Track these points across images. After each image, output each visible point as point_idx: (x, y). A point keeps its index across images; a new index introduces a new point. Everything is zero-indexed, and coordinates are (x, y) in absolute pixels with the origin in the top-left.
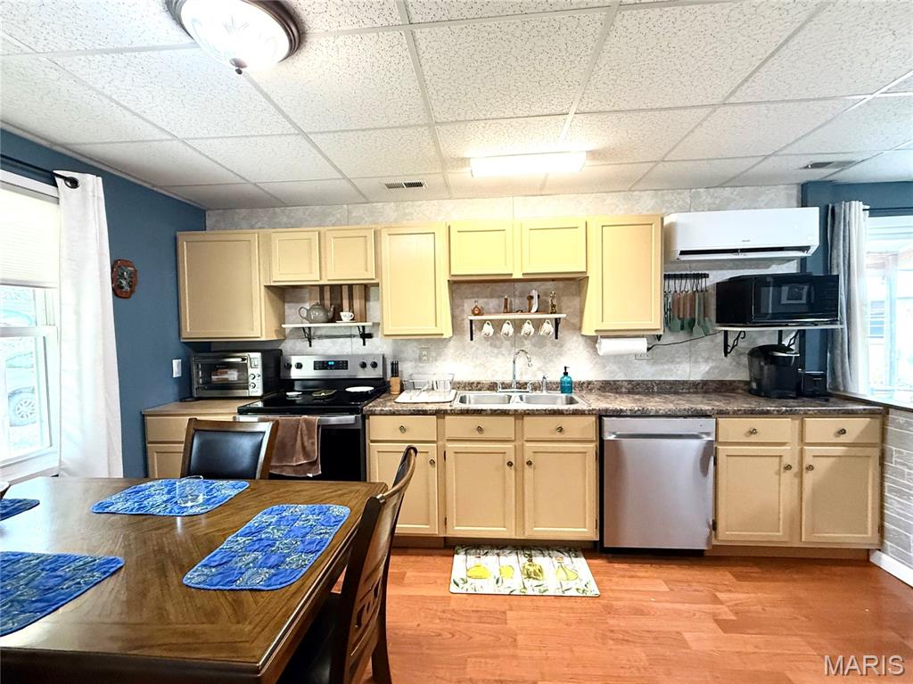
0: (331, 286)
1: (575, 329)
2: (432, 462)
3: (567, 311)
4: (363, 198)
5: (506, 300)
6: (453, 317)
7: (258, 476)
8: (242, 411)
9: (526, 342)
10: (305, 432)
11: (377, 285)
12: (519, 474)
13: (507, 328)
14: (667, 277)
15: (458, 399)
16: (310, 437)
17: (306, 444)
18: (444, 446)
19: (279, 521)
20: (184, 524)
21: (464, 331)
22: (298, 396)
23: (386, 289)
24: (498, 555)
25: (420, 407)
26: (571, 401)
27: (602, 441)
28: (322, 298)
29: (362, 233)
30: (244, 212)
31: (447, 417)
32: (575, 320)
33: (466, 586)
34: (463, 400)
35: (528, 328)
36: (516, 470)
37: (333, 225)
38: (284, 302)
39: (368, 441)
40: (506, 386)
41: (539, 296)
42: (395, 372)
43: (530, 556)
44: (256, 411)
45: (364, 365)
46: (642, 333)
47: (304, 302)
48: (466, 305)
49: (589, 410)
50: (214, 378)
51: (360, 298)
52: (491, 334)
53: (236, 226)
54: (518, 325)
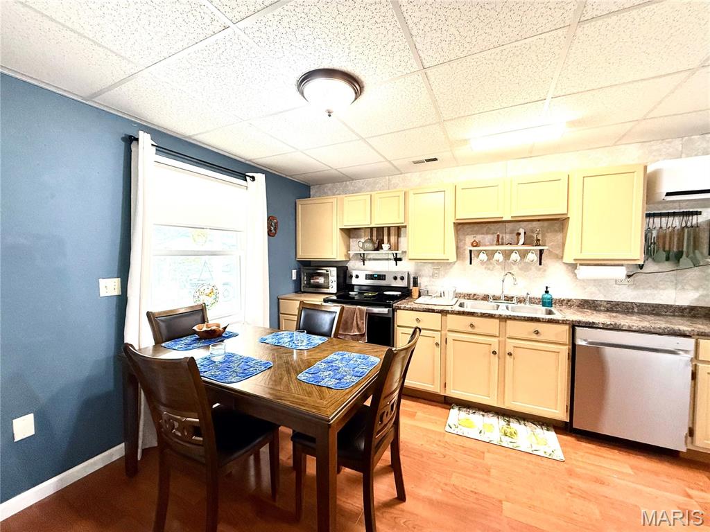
0: (377, 228)
1: (557, 258)
2: (437, 344)
3: (550, 244)
4: (398, 171)
5: (498, 236)
6: (457, 248)
7: (332, 336)
8: (325, 301)
9: (514, 267)
10: (359, 316)
11: (405, 227)
12: (502, 360)
13: (499, 257)
14: (648, 215)
15: (458, 303)
16: (362, 319)
17: (359, 323)
18: (446, 334)
19: (342, 359)
20: (297, 353)
21: (464, 258)
22: (356, 295)
23: (410, 229)
24: (483, 415)
25: (430, 307)
26: (550, 313)
27: (574, 345)
28: (372, 236)
29: (398, 194)
30: (330, 185)
31: (448, 315)
32: (558, 252)
33: (457, 430)
34: (461, 305)
35: (515, 256)
36: (499, 358)
37: (380, 190)
38: (350, 237)
39: (395, 326)
40: (496, 298)
41: (525, 233)
42: (415, 284)
43: (509, 422)
44: (333, 301)
45: (395, 278)
46: (623, 262)
47: (361, 238)
48: (467, 239)
49: (563, 321)
50: (312, 281)
51: (395, 235)
52: (485, 260)
53: (326, 194)
54: (507, 255)
